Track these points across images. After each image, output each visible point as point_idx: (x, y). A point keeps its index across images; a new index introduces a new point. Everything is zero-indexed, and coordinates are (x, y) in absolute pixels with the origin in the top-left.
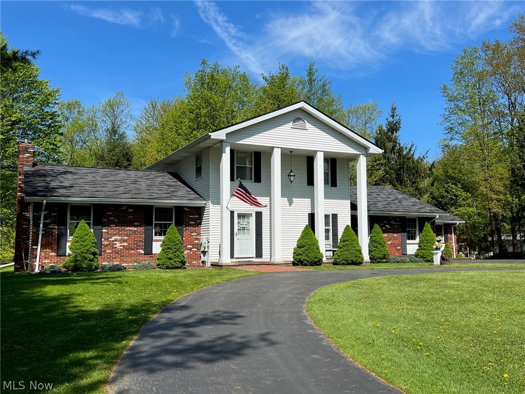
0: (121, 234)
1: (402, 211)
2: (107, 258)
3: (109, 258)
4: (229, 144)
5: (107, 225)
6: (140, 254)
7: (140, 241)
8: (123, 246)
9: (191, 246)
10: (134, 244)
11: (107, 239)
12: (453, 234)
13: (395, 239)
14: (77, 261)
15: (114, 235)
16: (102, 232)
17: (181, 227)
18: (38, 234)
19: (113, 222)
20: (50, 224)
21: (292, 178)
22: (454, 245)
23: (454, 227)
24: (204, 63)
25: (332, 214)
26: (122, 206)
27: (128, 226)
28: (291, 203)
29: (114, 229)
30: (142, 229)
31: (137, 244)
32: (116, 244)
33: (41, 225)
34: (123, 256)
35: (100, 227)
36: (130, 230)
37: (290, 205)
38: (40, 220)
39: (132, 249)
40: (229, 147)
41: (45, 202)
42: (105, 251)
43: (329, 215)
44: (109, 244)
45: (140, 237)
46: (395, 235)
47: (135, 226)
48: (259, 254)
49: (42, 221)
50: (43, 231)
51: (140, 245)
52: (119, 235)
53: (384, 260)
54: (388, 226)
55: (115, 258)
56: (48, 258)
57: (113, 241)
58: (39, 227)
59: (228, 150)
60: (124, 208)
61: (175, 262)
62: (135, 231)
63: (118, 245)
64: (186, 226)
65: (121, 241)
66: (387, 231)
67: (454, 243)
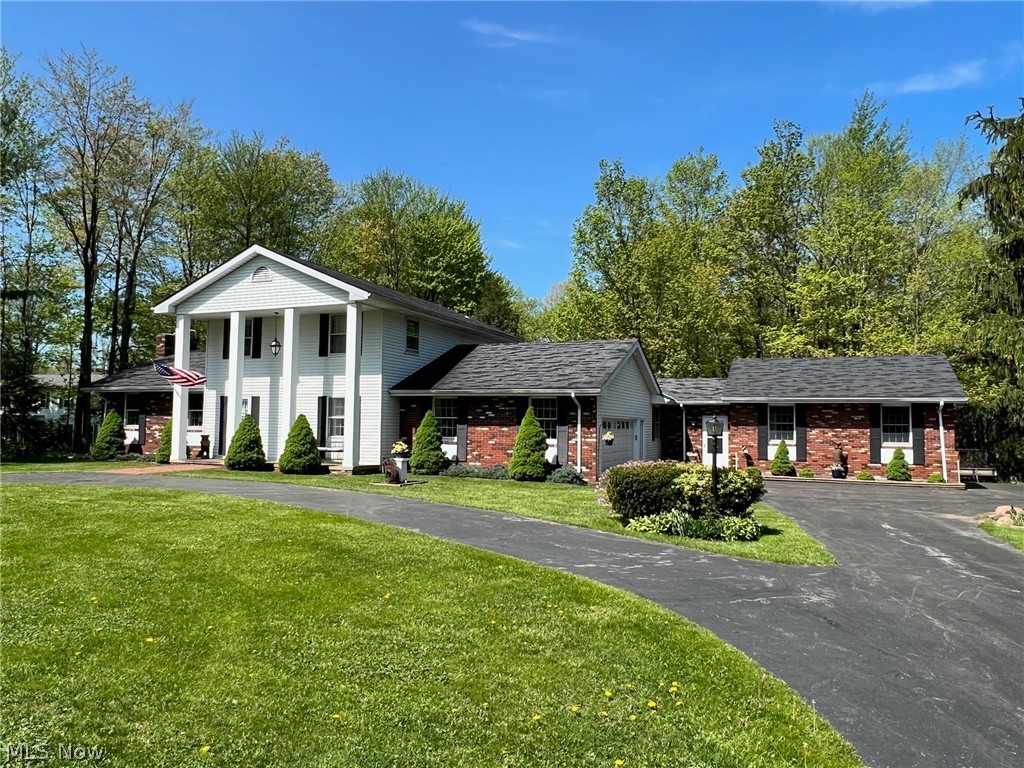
0: (160, 424)
5: (149, 414)
11: (149, 429)
12: (941, 428)
15: (155, 424)
16: (146, 421)
19: (154, 411)
22: (945, 454)
23: (943, 413)
29: (155, 417)
35: (144, 416)
36: (166, 420)
42: (148, 441)
44: (151, 434)
46: (505, 429)
54: (490, 414)
57: (154, 430)
63: (157, 435)
65: (159, 431)
66: (488, 422)
67: (943, 450)
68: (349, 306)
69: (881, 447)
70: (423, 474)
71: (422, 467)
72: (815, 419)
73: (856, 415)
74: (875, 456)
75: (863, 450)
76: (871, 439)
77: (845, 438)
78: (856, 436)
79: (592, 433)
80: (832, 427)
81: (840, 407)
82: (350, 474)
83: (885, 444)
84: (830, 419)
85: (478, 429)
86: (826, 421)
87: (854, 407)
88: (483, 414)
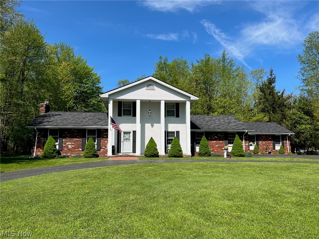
0: (71, 142)
1: (223, 129)
2: (65, 152)
3: (66, 152)
4: (112, 99)
5: (65, 138)
6: (80, 150)
7: (80, 145)
8: (72, 147)
9: (104, 147)
10: (77, 146)
11: (65, 144)
13: (221, 143)
14: (45, 153)
15: (68, 142)
16: (63, 141)
17: (99, 139)
18: (35, 142)
19: (68, 136)
20: (40, 137)
21: (150, 114)
22: (288, 147)
23: (288, 137)
24: (160, 58)
25: (176, 131)
26: (72, 129)
27: (74, 138)
28: (152, 126)
29: (68, 139)
30: (80, 139)
31: (78, 146)
32: (69, 146)
33: (37, 138)
34: (72, 151)
35: (62, 139)
36: (75, 140)
37: (152, 127)
38: (36, 136)
39: (76, 148)
40: (112, 101)
41: (35, 128)
42: (64, 149)
43: (174, 132)
44: (66, 146)
45: (80, 143)
46: (221, 142)
47: (78, 138)
48: (134, 151)
49: (37, 136)
50: (37, 140)
51: (80, 147)
52: (70, 142)
53: (207, 155)
54: (216, 137)
55: (69, 152)
56: (39, 152)
57: (68, 145)
58: (36, 138)
59: (111, 102)
60: (73, 130)
61: (89, 154)
62: (78, 140)
63: (70, 146)
64: (102, 138)
65: (71, 145)
66: (215, 140)
67: (288, 146)
68: (187, 101)
69: (275, 146)
70: (207, 156)
71: (206, 154)
72: (261, 139)
73: (270, 137)
74: (274, 148)
75: (271, 147)
76: (273, 144)
77: (267, 143)
78: (270, 143)
79: (247, 143)
80: (264, 141)
81: (266, 135)
82: (190, 157)
83: (276, 145)
84: (264, 139)
85: (212, 142)
86: (263, 139)
87: (269, 135)
88: (214, 137)
